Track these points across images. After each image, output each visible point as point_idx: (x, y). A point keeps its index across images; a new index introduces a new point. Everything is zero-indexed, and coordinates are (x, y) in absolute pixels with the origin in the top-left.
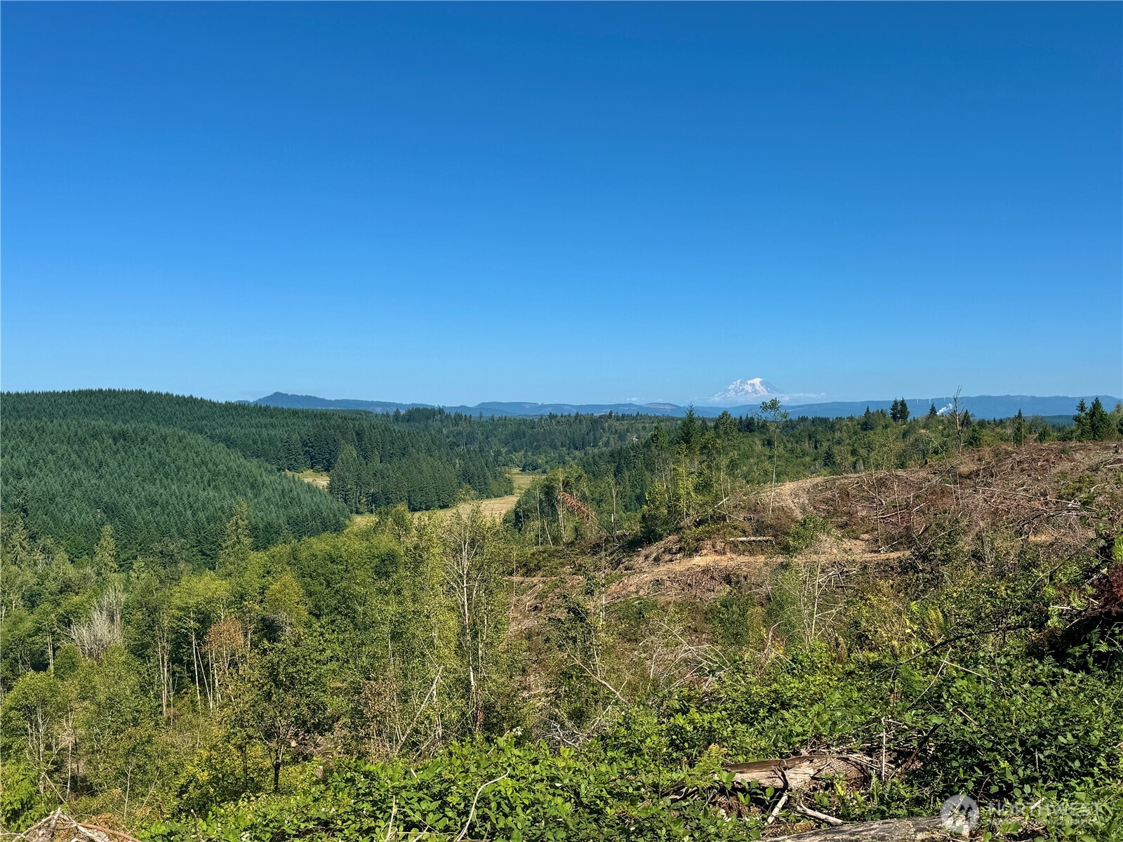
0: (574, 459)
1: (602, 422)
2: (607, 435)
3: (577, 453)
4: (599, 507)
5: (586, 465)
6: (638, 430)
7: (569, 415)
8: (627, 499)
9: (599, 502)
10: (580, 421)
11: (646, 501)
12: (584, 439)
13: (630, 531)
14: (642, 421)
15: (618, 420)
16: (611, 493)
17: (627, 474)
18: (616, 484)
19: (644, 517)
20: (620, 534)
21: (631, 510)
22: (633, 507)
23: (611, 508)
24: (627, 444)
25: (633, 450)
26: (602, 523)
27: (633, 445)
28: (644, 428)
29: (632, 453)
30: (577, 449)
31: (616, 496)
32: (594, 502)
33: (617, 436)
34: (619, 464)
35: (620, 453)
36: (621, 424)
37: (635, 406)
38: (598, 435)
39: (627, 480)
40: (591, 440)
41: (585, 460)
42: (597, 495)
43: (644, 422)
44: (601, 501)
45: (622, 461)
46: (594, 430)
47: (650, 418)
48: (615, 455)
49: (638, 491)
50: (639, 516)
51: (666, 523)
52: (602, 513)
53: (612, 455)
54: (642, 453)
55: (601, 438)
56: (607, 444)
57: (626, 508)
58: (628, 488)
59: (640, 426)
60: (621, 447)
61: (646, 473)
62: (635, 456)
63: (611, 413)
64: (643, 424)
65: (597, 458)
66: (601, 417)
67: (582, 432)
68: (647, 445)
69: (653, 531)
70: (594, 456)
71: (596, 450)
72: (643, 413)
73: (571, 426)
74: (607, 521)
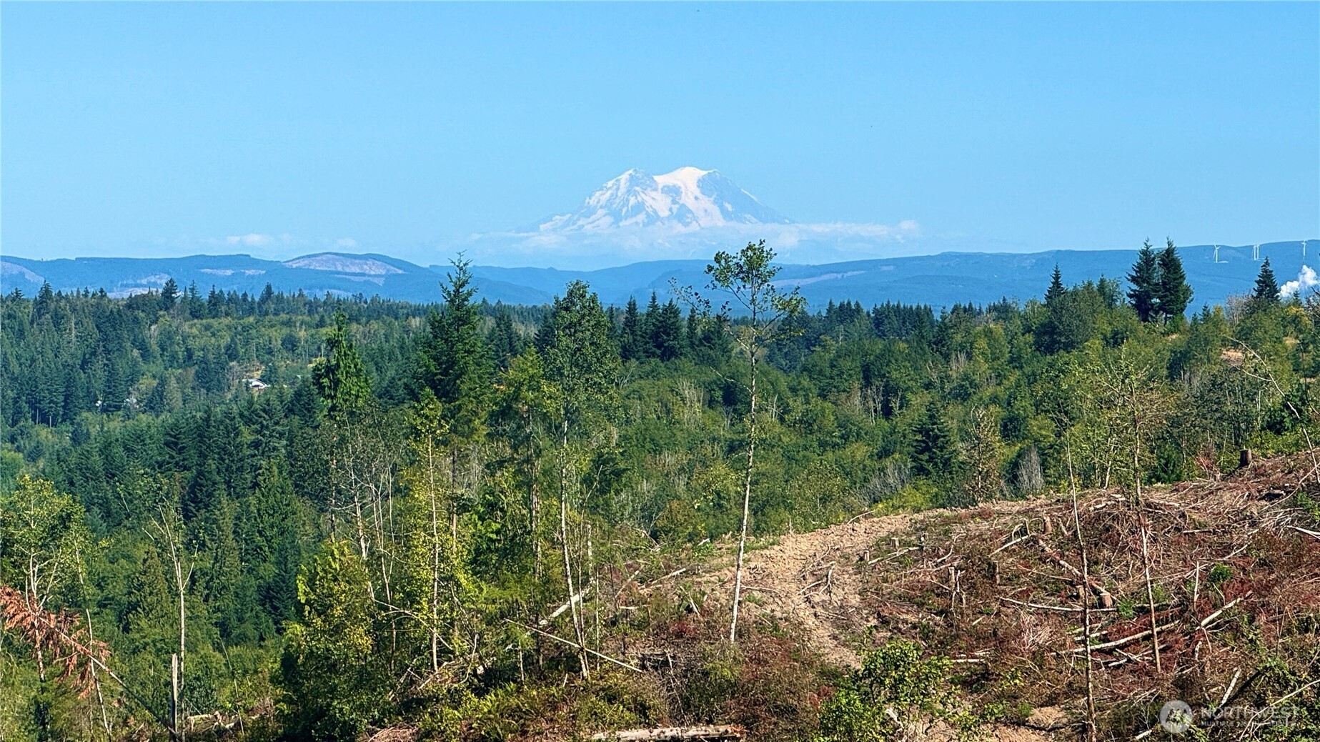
0: (33, 456)
1: (136, 320)
2: (156, 367)
3: (44, 433)
4: (126, 629)
5: (78, 479)
6: (270, 352)
7: (16, 298)
8: (228, 601)
9: (125, 614)
10: (58, 319)
11: (300, 607)
12: (69, 382)
13: (241, 715)
14: (284, 317)
15: (195, 314)
16: (170, 576)
17: (227, 508)
18: (188, 546)
19: (288, 662)
20: (202, 728)
21: (242, 639)
22: (249, 628)
23: (169, 633)
24: (226, 402)
25: (248, 422)
26: (137, 688)
27: (251, 403)
28: (291, 344)
29: (247, 436)
30: (44, 420)
31: (191, 590)
32: (110, 615)
33: (192, 371)
34: (200, 474)
35: (202, 432)
36: (208, 328)
37: (256, 263)
38: (122, 368)
39: (229, 530)
40: (98, 385)
41: (73, 459)
42: (117, 589)
43: (288, 323)
44: (133, 607)
45: (212, 464)
46: (108, 351)
47: (312, 307)
48: (185, 441)
49: (269, 570)
50: (272, 665)
51: (365, 680)
52: (136, 651)
53: (173, 441)
54: (281, 435)
55: (132, 380)
56: (154, 402)
57: (225, 633)
58: (233, 560)
59: (277, 336)
60: (207, 412)
61: (298, 504)
62: (256, 444)
63: (169, 291)
64: (285, 331)
65: (119, 451)
66: (133, 304)
67: (65, 357)
68: (300, 405)
69: (322, 713)
70: (106, 449)
71: (115, 425)
72: (285, 289)
73: (21, 334)
74: (155, 680)
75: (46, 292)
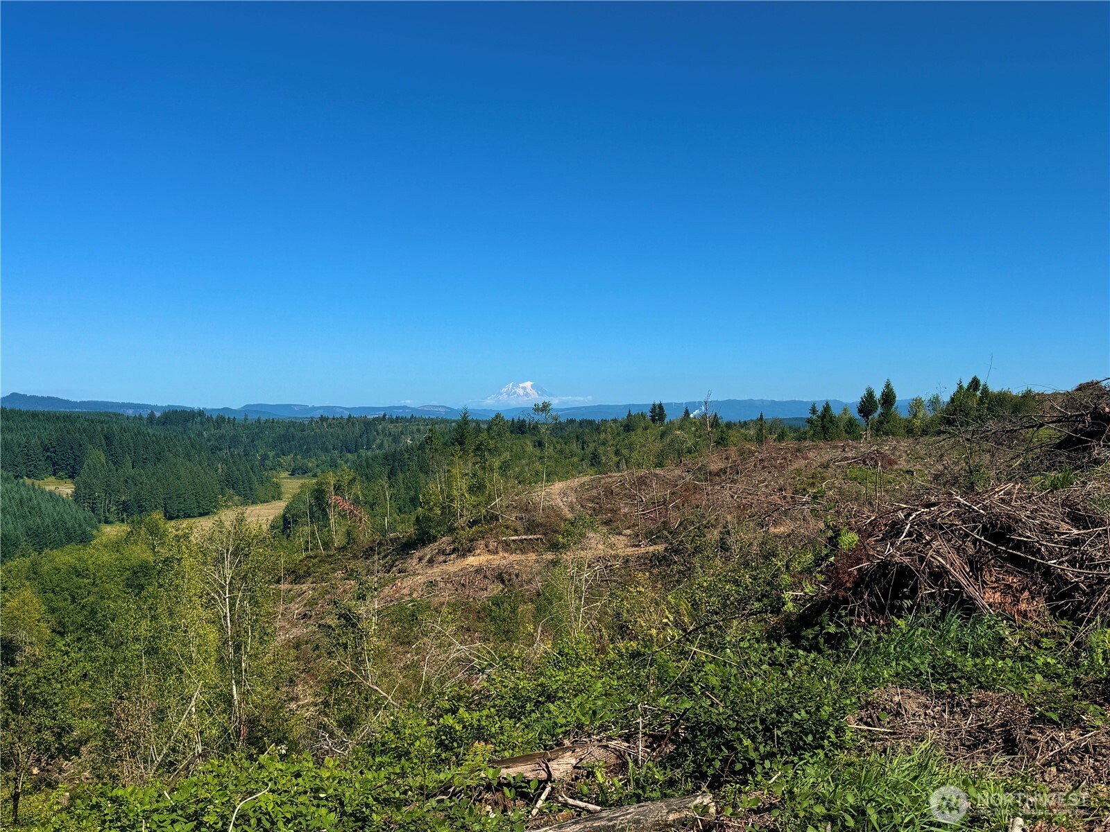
0: (346, 462)
1: (375, 424)
2: (381, 437)
3: (349, 455)
4: (373, 510)
5: (359, 468)
6: (413, 433)
7: (342, 418)
8: (401, 502)
9: (372, 506)
10: (353, 423)
11: (421, 503)
12: (356, 442)
13: (405, 534)
14: (417, 423)
15: (392, 422)
16: (385, 495)
17: (400, 476)
18: (390, 487)
19: (418, 519)
20: (394, 537)
21: (405, 512)
22: (407, 509)
23: (384, 511)
24: (401, 446)
25: (407, 452)
26: (375, 526)
27: (407, 447)
28: (419, 430)
29: (406, 456)
30: (349, 452)
31: (390, 499)
32: (368, 506)
33: (391, 438)
34: (393, 467)
35: (393, 456)
36: (395, 426)
37: (408, 408)
38: (371, 438)
39: (401, 482)
40: (365, 442)
41: (358, 463)
42: (370, 499)
43: (418, 425)
44: (374, 504)
45: (396, 464)
46: (367, 433)
47: (425, 420)
48: (389, 458)
49: (412, 493)
50: (413, 519)
51: (440, 523)
52: (375, 516)
53: (386, 458)
54: (416, 456)
55: (374, 441)
56: (380, 447)
57: (400, 511)
58: (402, 490)
59: (415, 428)
60: (395, 449)
61: (420, 475)
62: (409, 458)
63: (385, 415)
64: (417, 427)
65: (370, 461)
66: (374, 419)
67: (355, 434)
68: (421, 447)
69: (427, 533)
70: (367, 460)
71: (369, 453)
72: (416, 415)
73: (343, 428)
74: (381, 524)
75: (350, 416)
